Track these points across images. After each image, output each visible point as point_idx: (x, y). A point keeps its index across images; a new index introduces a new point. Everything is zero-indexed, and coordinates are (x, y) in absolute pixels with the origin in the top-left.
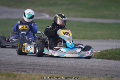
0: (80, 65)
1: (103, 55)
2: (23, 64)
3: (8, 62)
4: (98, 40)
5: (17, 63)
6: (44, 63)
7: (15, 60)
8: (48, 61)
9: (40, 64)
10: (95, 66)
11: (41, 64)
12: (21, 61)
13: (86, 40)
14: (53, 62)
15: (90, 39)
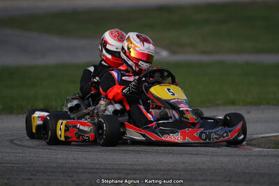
0: (244, 165)
2: (92, 169)
3: (55, 165)
5: (79, 168)
6: (150, 165)
7: (73, 161)
8: (161, 159)
9: (137, 168)
11: (142, 167)
12: (89, 162)
13: (262, 107)
14: (173, 161)
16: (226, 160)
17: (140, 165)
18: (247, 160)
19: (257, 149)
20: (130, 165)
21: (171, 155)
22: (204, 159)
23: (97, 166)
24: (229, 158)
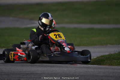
0: (73, 71)
1: (100, 61)
4: (96, 46)
9: (28, 73)
10: (90, 72)
11: (29, 72)
12: (7, 70)
13: (81, 47)
15: (86, 46)
16: (66, 69)
17: (29, 71)
18: (74, 69)
19: (79, 65)
20: (25, 71)
21: (42, 67)
22: (57, 69)
23: (10, 72)
24: (67, 69)
